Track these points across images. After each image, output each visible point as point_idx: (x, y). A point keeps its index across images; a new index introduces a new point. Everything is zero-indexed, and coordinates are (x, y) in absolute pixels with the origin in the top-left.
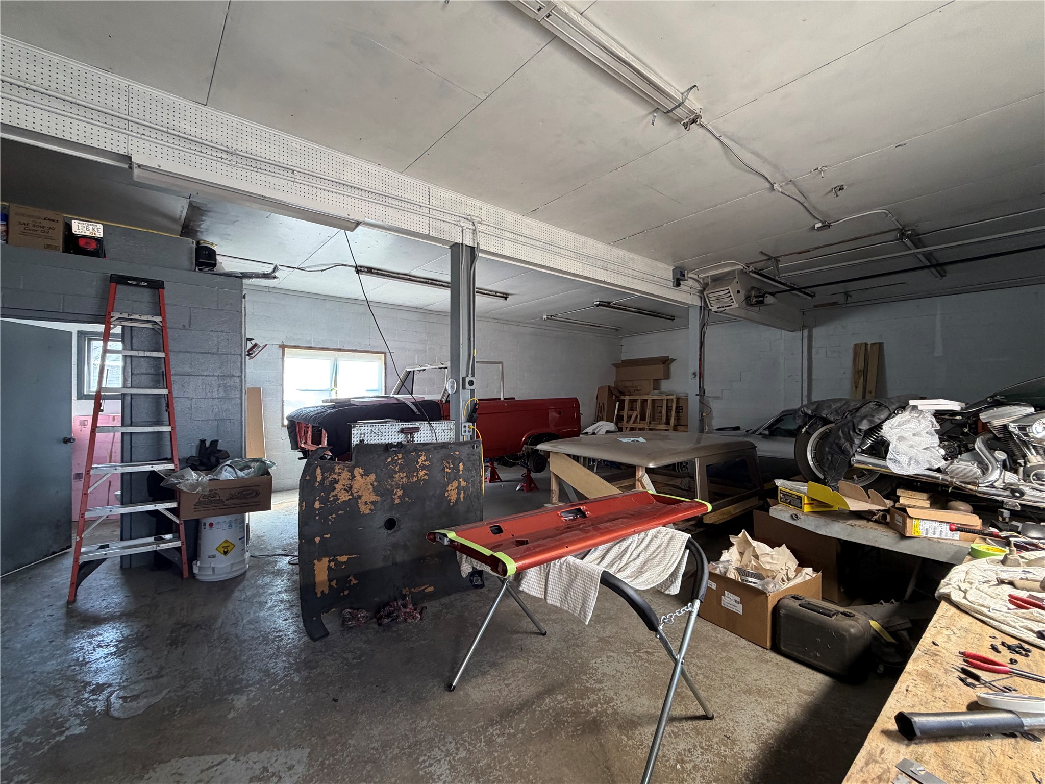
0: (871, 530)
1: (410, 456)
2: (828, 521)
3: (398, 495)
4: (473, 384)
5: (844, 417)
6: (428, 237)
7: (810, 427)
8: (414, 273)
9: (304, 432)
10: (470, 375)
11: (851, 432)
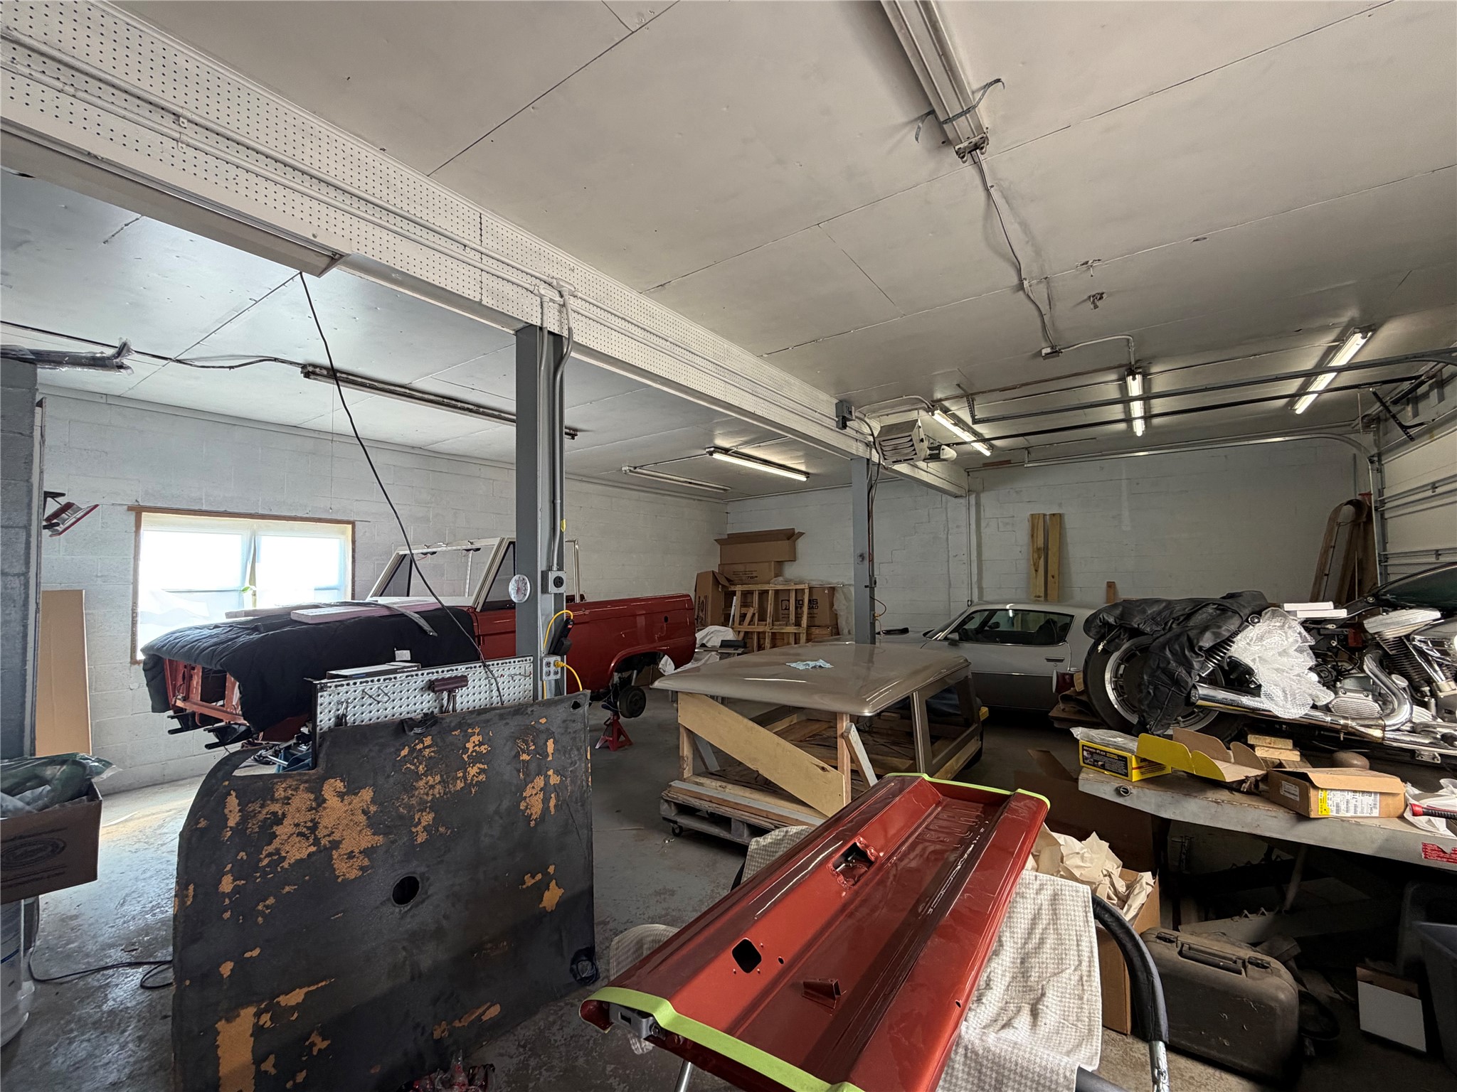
0: (1249, 809)
1: (449, 739)
2: (1176, 796)
3: (424, 823)
4: (562, 584)
5: (1167, 627)
6: (477, 307)
7: (1109, 642)
8: (419, 384)
9: (184, 678)
10: (555, 567)
11: (1187, 652)
